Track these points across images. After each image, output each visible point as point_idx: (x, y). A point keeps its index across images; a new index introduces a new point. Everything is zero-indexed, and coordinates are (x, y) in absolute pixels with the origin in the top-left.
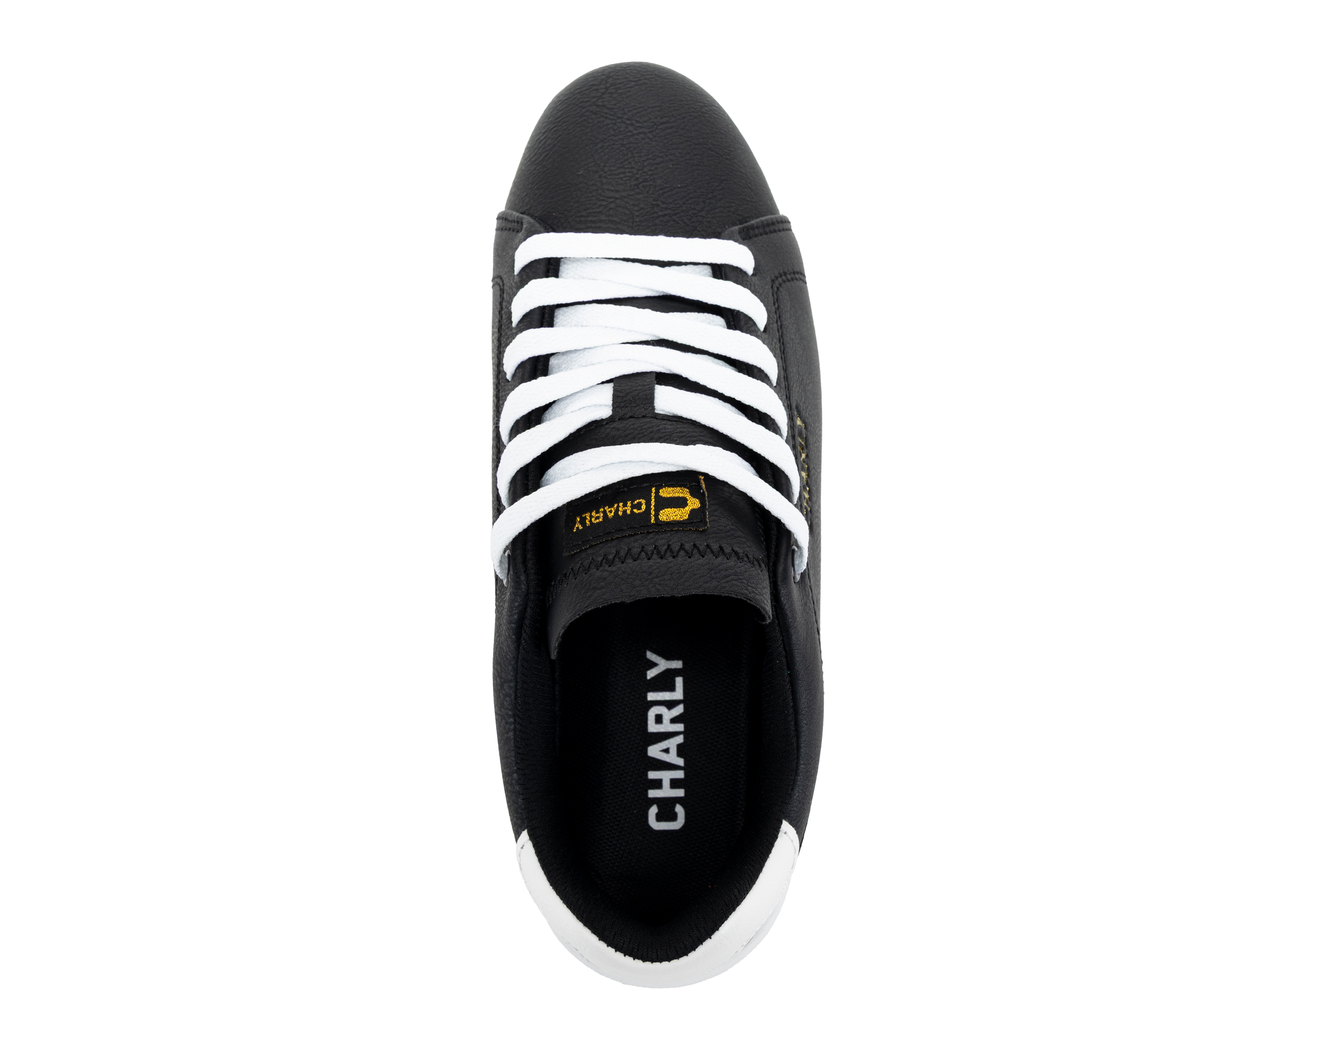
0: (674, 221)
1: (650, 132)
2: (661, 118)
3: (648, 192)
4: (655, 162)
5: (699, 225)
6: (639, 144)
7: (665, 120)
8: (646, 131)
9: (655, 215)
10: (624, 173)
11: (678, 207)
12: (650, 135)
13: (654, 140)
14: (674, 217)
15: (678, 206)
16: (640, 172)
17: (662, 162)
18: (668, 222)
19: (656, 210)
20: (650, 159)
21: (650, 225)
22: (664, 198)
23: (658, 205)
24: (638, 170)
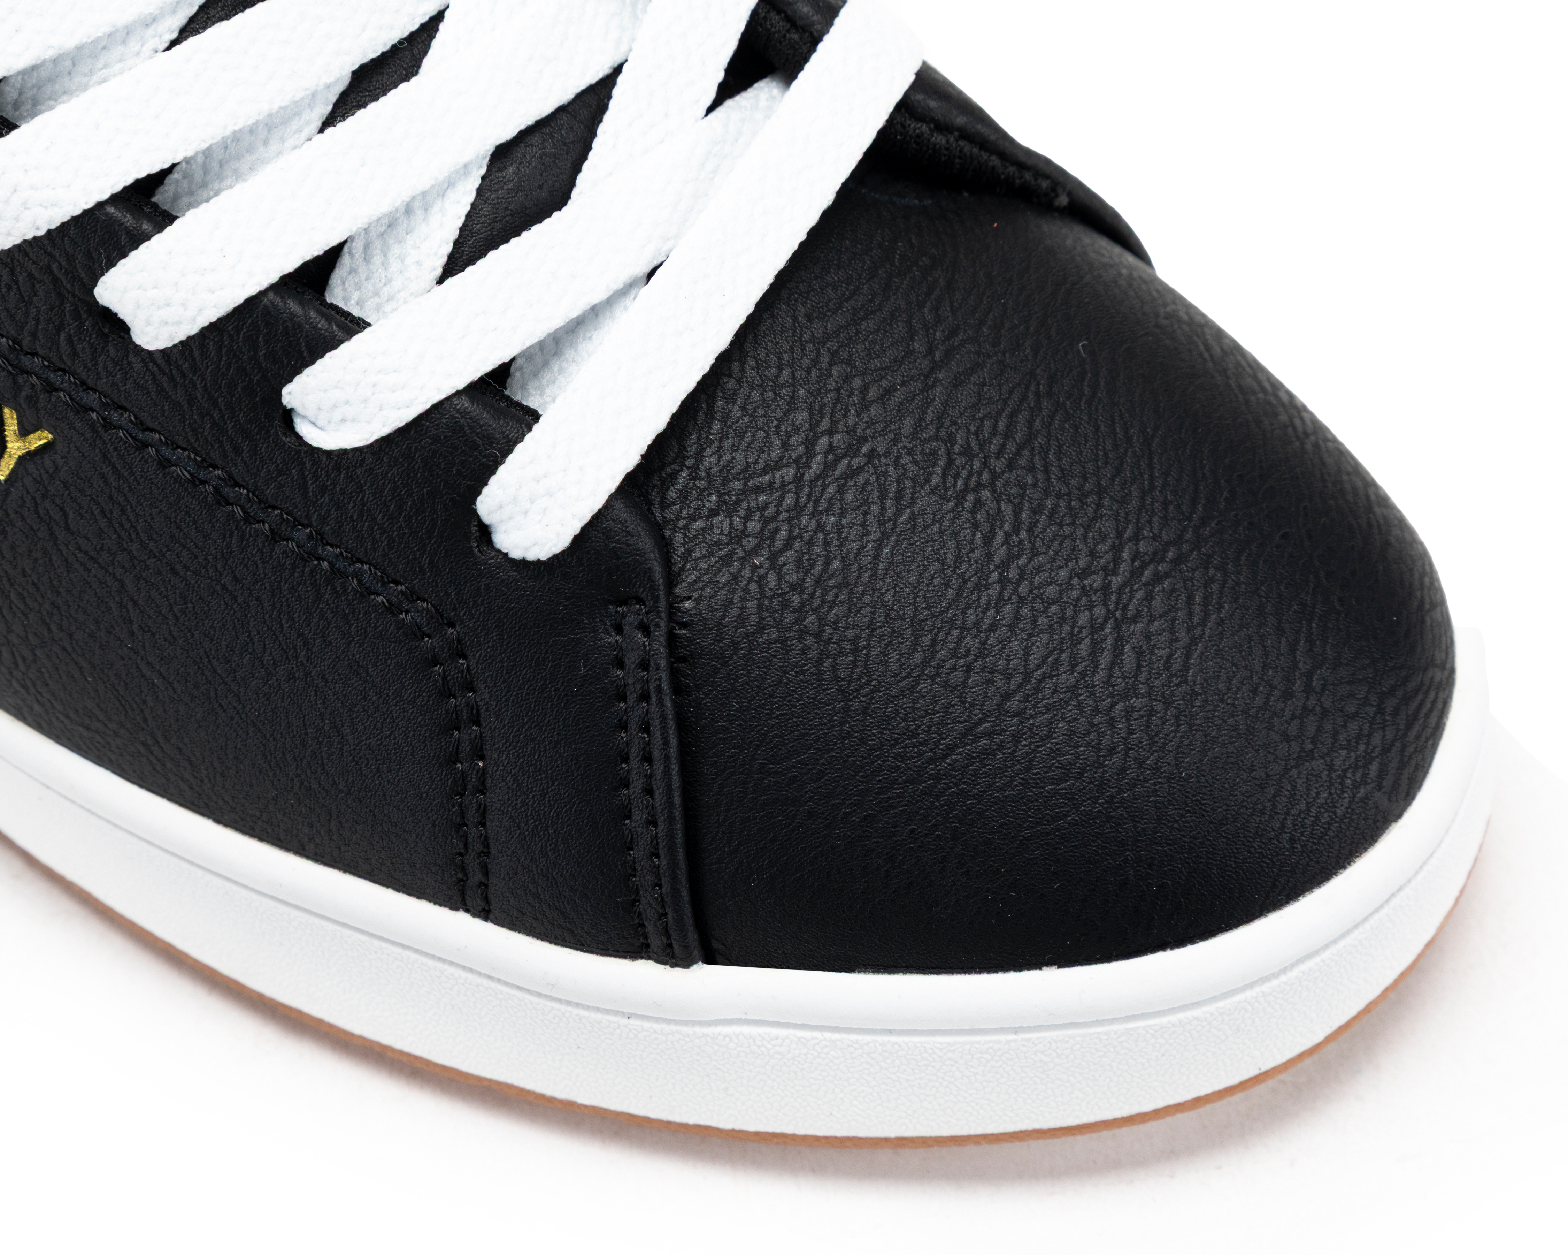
0: (778, 465)
1: (1106, 588)
2: (1139, 653)
3: (910, 452)
4: (1000, 537)
5: (731, 524)
6: (1080, 532)
7: (1129, 657)
8: (1116, 581)
9: (825, 424)
10: (1007, 435)
11: (817, 502)
12: (1096, 581)
13: (1075, 581)
14: (790, 473)
15: (823, 505)
16: (985, 476)
17: (989, 556)
18: (785, 445)
19: (837, 437)
20: (1016, 530)
21: (802, 392)
22: (867, 482)
23: (851, 451)
24: (995, 476)
